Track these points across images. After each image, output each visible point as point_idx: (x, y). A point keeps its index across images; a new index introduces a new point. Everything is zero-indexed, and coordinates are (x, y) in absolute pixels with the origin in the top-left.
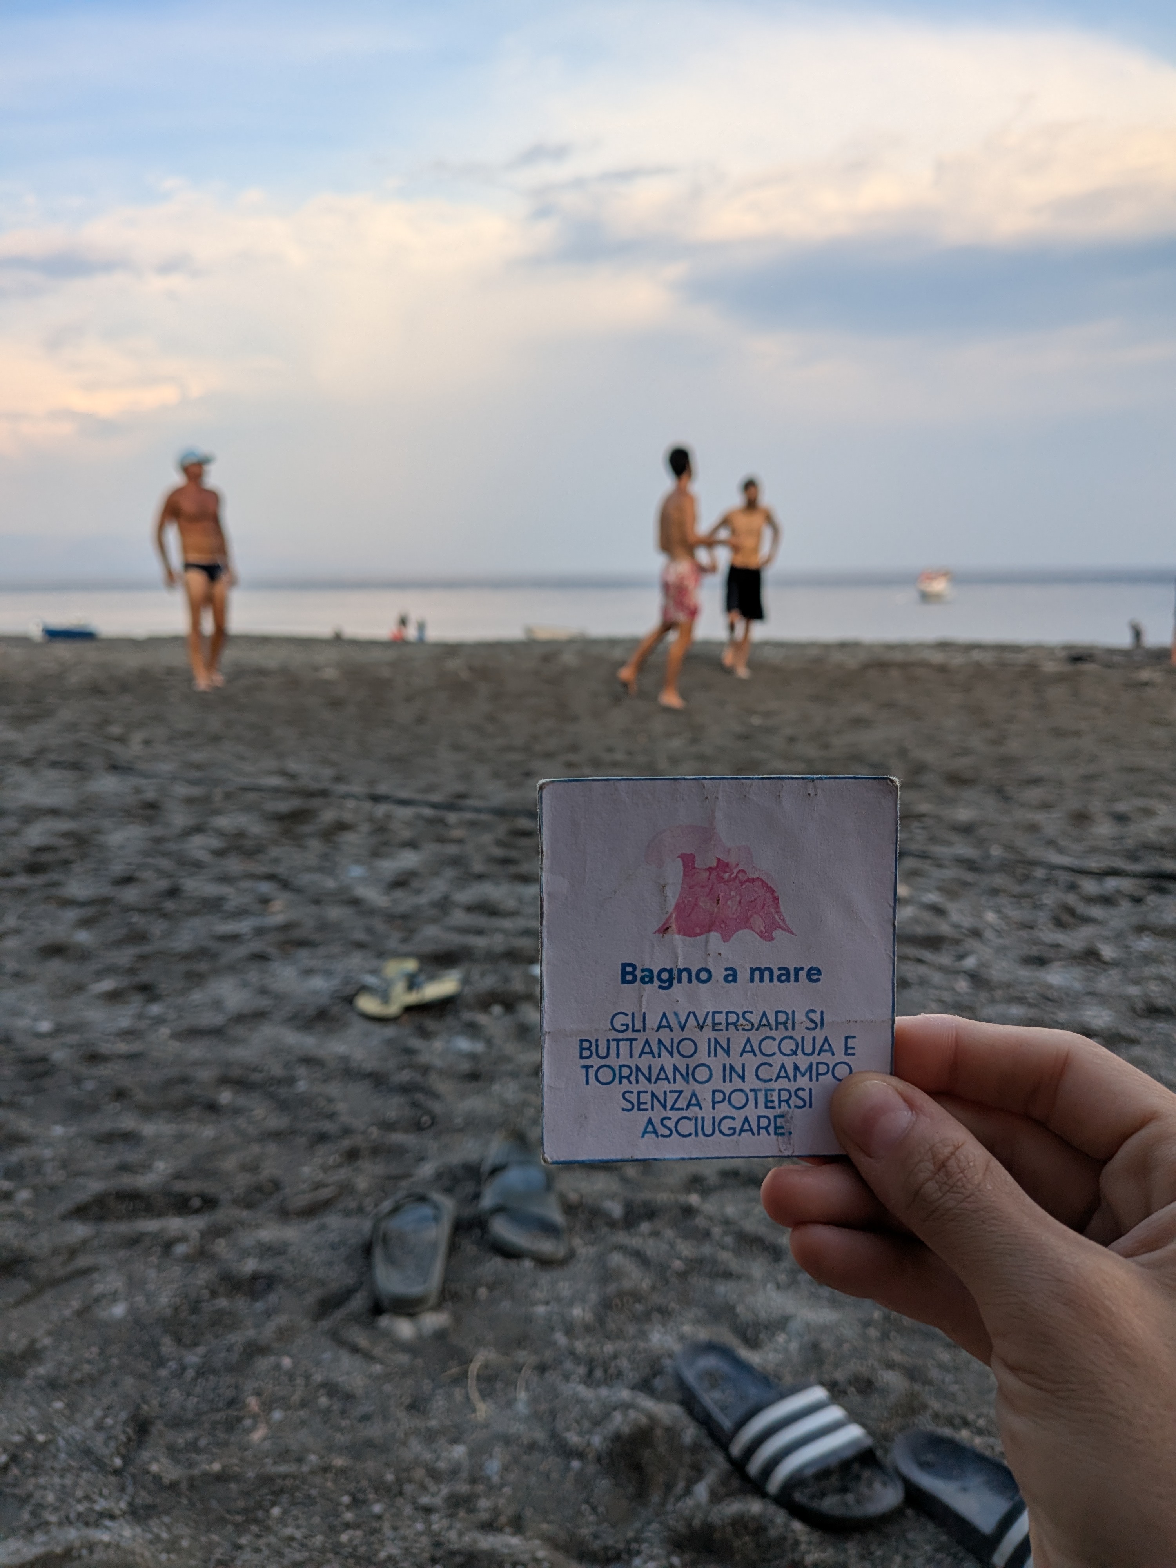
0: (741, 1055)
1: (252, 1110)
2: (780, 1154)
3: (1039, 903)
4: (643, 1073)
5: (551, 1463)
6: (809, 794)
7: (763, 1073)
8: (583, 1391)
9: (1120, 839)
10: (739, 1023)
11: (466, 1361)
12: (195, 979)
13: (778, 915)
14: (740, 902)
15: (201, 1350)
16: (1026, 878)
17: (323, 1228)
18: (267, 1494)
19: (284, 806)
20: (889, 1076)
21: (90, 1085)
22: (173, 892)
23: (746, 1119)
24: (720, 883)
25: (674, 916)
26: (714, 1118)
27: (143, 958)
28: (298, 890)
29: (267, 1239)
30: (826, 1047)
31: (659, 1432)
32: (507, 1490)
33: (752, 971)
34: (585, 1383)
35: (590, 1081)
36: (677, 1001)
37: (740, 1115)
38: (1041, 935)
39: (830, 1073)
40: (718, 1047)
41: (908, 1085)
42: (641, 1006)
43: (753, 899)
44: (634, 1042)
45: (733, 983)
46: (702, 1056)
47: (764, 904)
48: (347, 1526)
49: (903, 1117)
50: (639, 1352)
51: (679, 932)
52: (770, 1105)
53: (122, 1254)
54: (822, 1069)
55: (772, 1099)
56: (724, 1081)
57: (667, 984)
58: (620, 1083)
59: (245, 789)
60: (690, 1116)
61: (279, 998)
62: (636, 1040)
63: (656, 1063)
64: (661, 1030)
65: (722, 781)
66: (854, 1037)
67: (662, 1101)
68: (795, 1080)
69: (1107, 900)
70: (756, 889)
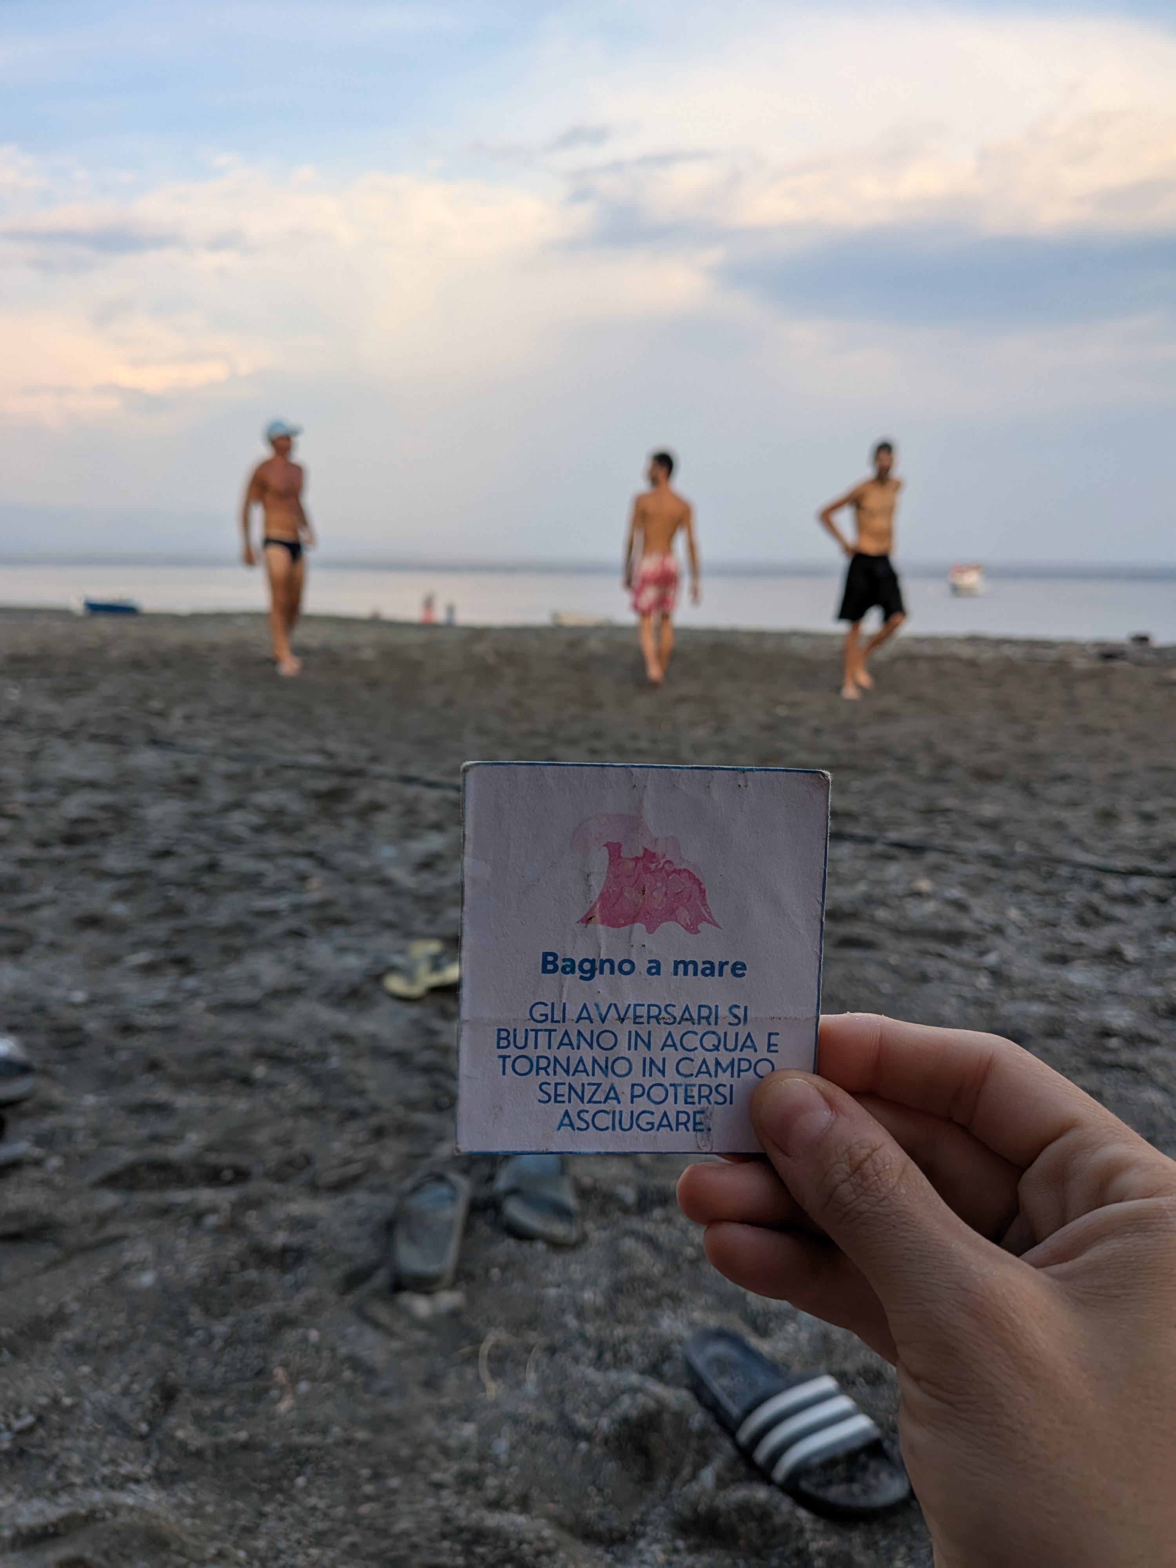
0: (662, 1049)
1: (288, 1084)
2: (699, 1151)
3: (1062, 901)
4: (560, 1065)
5: (558, 1444)
6: (740, 786)
7: (684, 1067)
8: (592, 1374)
9: (1146, 838)
10: (661, 1017)
11: (478, 1341)
12: (233, 953)
13: (704, 908)
14: (666, 894)
15: (229, 1320)
16: (1050, 876)
17: (350, 1204)
18: (292, 1464)
19: (323, 784)
20: (812, 1075)
21: (124, 1056)
22: (212, 867)
23: (665, 1114)
24: (646, 873)
25: (598, 906)
26: (632, 1112)
27: (179, 931)
28: (334, 869)
29: (298, 1213)
30: (749, 1043)
31: (666, 1417)
32: (515, 1469)
33: (676, 964)
34: (594, 1366)
35: (507, 1071)
36: (599, 992)
37: (659, 1110)
38: (1064, 933)
39: (752, 1070)
40: (639, 1040)
41: (830, 1084)
42: (561, 997)
43: (679, 890)
44: (553, 1033)
45: (656, 976)
46: (622, 1049)
47: (691, 896)
48: (369, 1498)
49: (823, 1116)
50: (649, 1337)
51: (603, 922)
52: (689, 1100)
53: (153, 1223)
54: (744, 1065)
55: (691, 1094)
56: (644, 1075)
57: (588, 975)
58: (538, 1074)
59: (285, 767)
60: (608, 1109)
61: (314, 974)
62: (555, 1030)
63: (575, 1055)
64: (581, 1021)
65: (650, 769)
66: (778, 1034)
67: (580, 1094)
68: (716, 1076)
69: (1131, 900)
70: (683, 880)
